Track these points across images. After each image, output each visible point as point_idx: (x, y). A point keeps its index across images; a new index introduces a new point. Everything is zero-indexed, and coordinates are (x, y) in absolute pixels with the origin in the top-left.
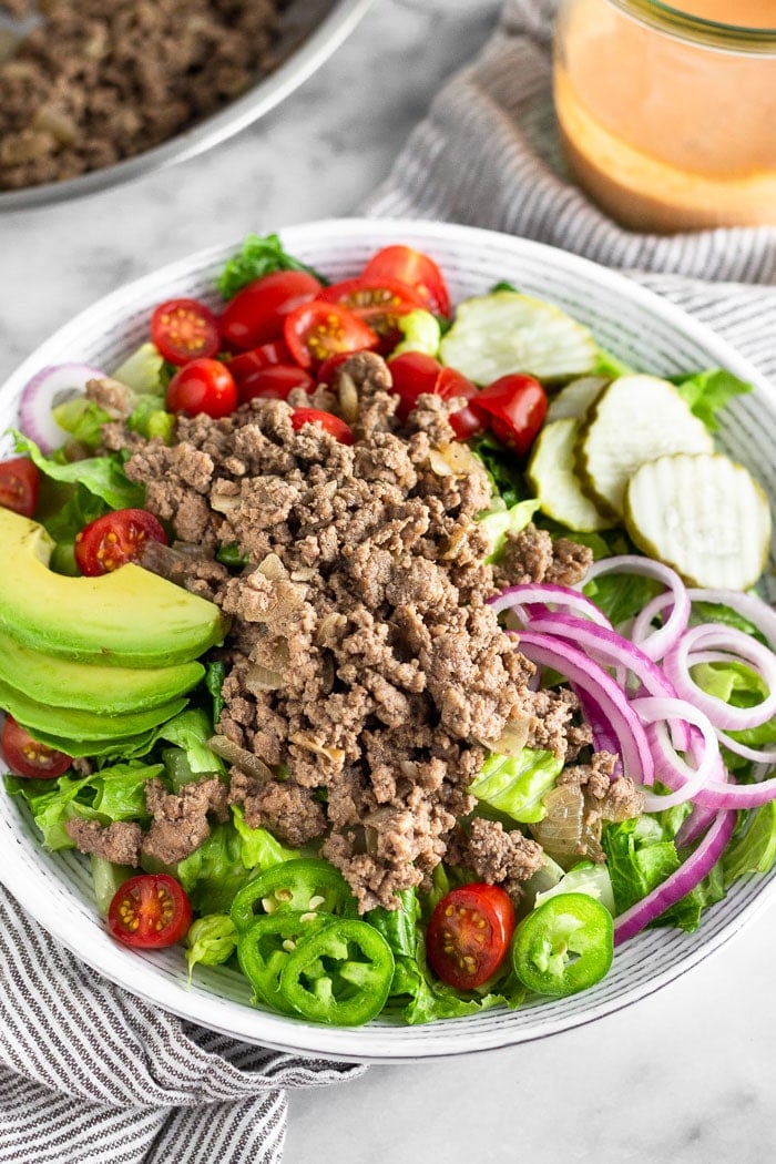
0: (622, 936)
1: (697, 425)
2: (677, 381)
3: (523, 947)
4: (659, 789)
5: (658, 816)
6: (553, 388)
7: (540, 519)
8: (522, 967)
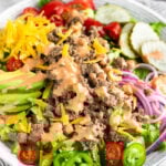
0: (148, 153)
1: (155, 34)
2: (151, 24)
3: (125, 157)
4: (154, 118)
5: (154, 124)
6: (122, 25)
7: (121, 55)
8: (125, 162)
